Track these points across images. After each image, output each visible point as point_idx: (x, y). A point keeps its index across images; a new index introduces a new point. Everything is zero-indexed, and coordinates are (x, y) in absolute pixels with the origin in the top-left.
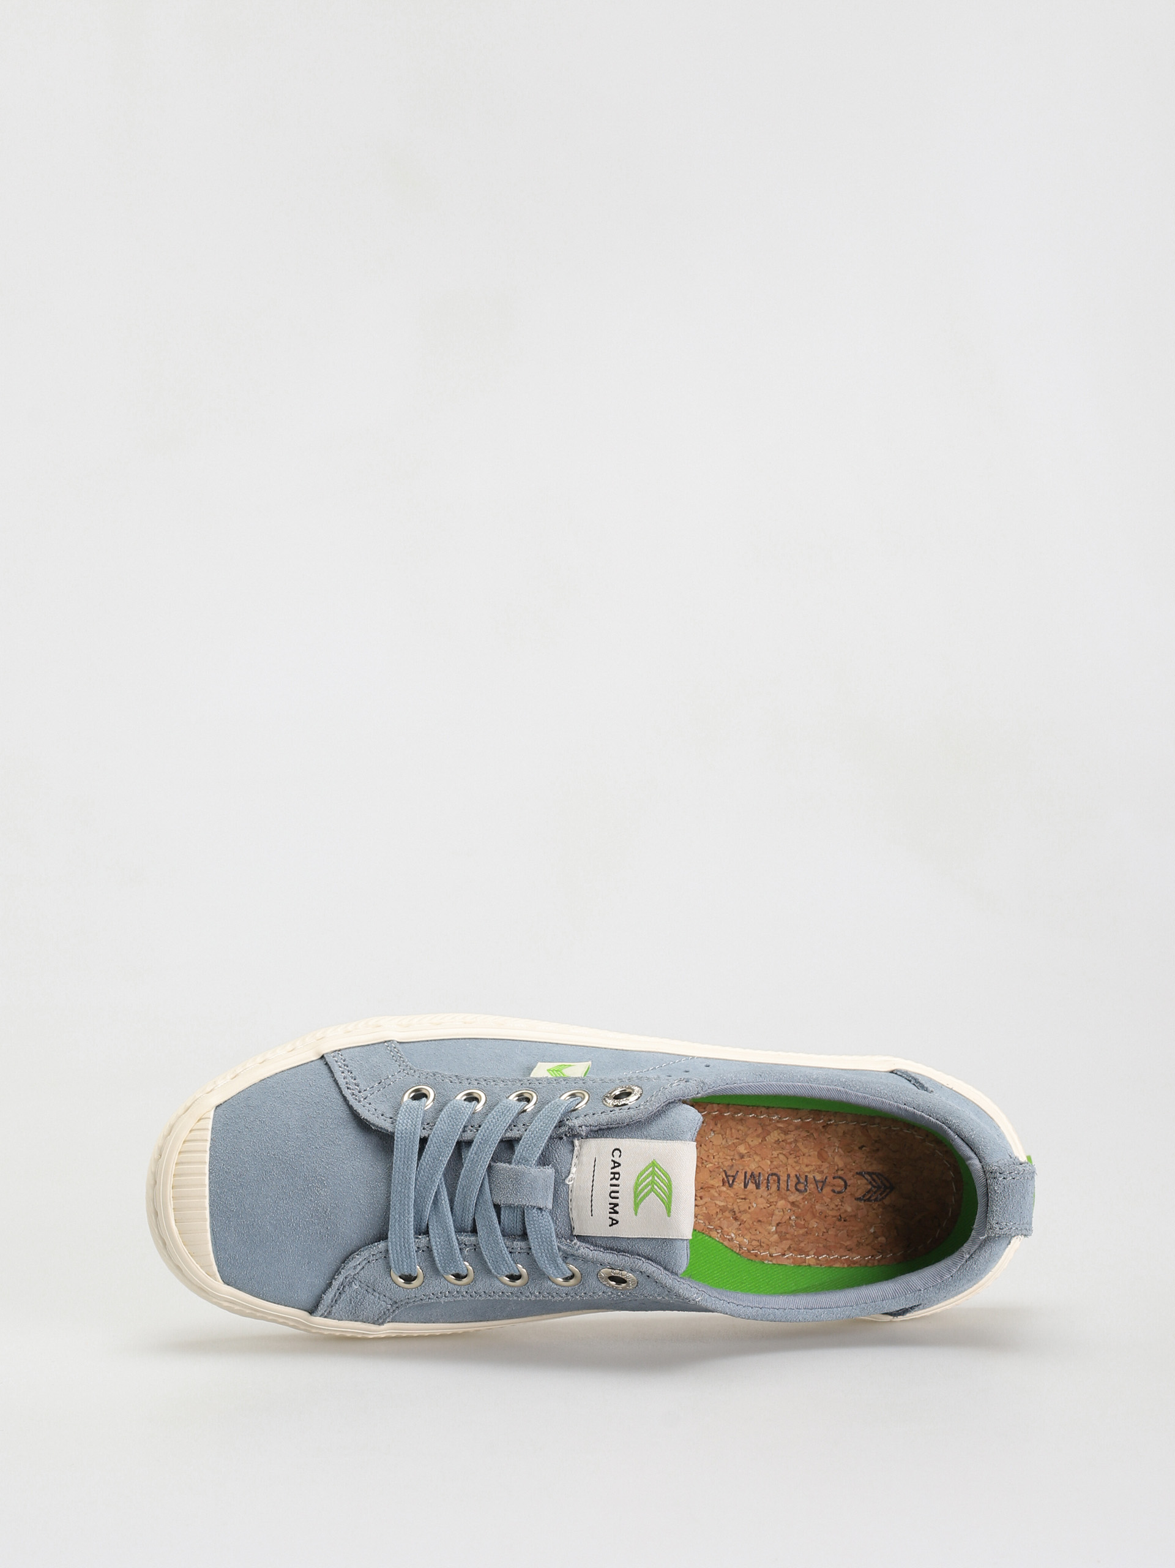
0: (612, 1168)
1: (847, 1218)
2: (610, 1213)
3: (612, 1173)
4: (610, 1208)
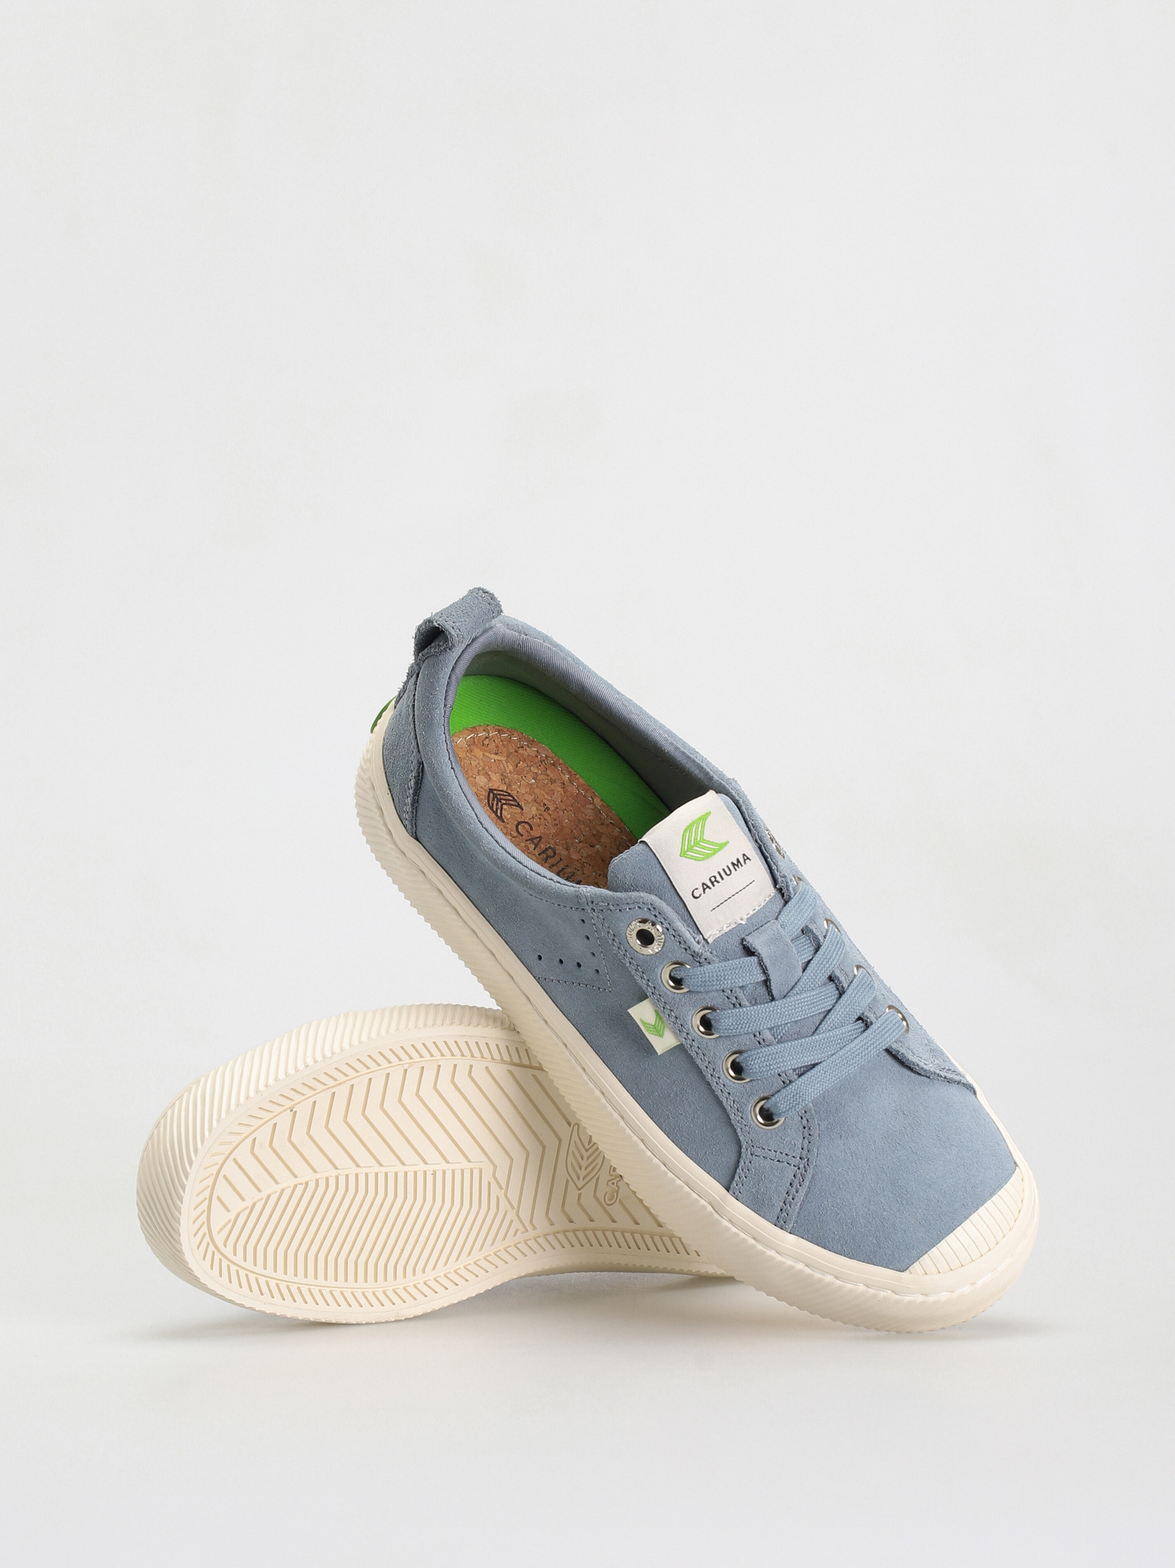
0: (710, 888)
1: (542, 805)
2: (742, 866)
3: (714, 885)
4: (739, 867)
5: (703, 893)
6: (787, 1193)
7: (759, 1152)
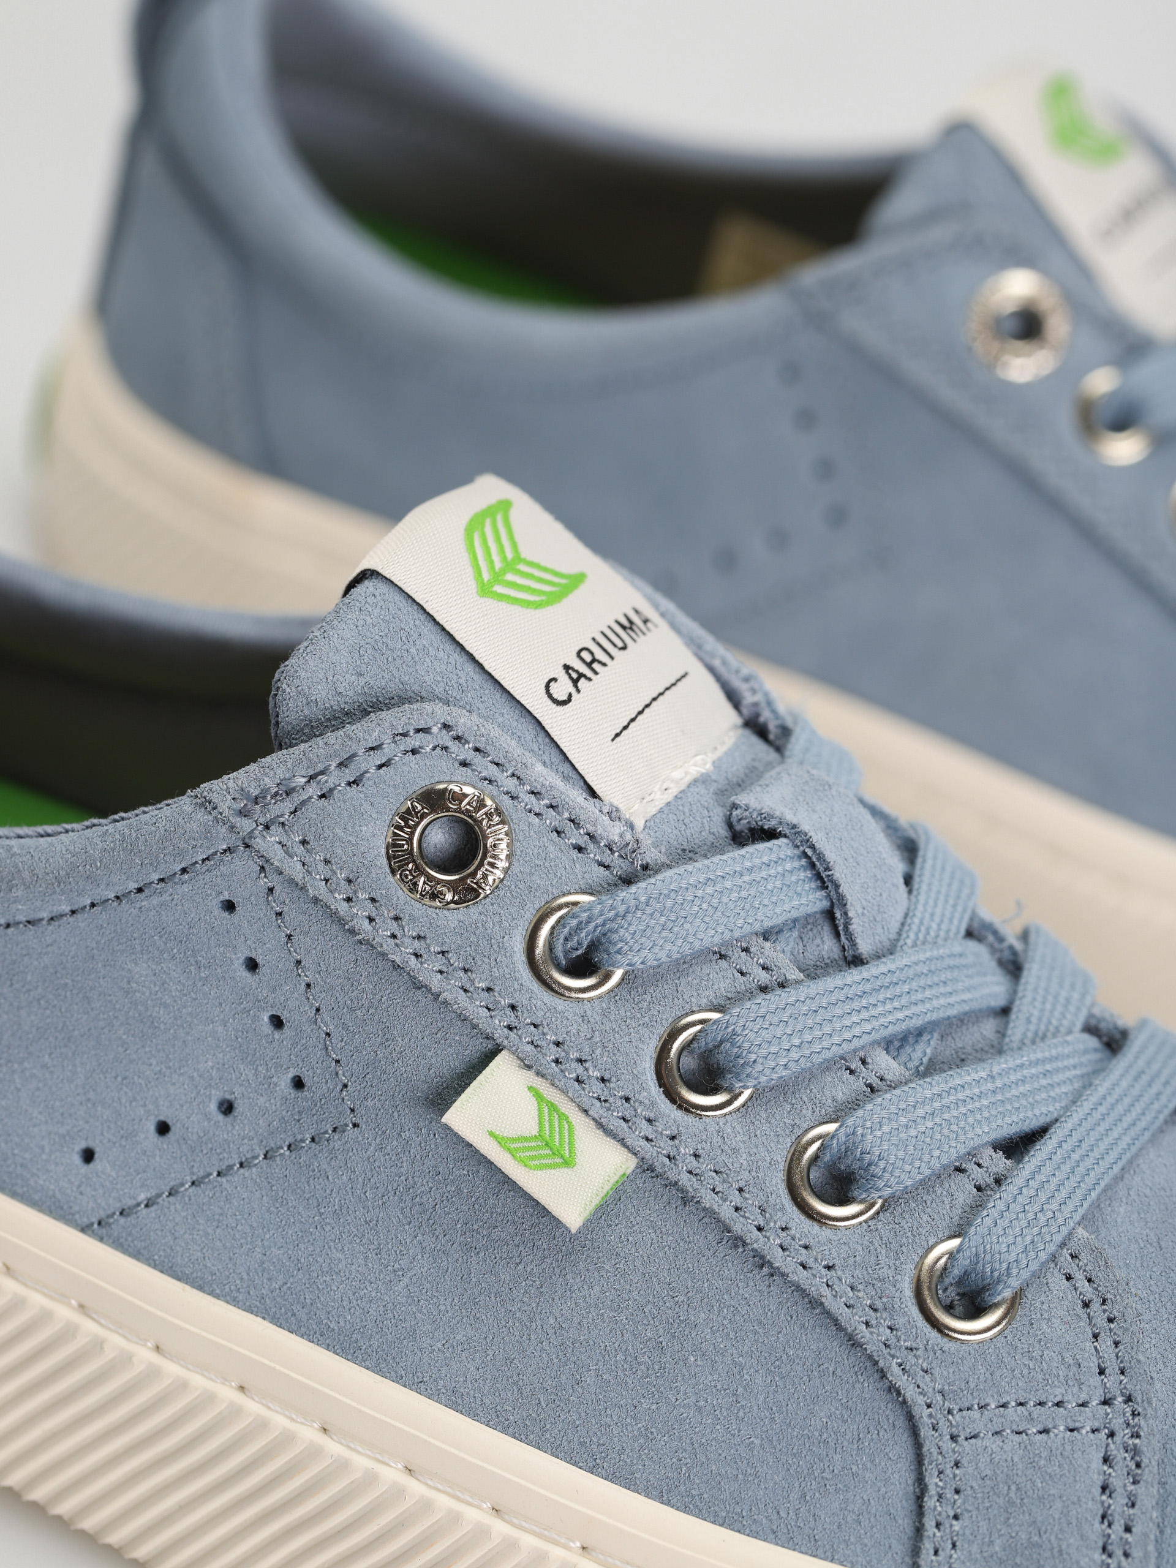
0: (588, 680)
3: (594, 673)
5: (573, 690)
6: (1103, 1517)
7: (976, 1420)
